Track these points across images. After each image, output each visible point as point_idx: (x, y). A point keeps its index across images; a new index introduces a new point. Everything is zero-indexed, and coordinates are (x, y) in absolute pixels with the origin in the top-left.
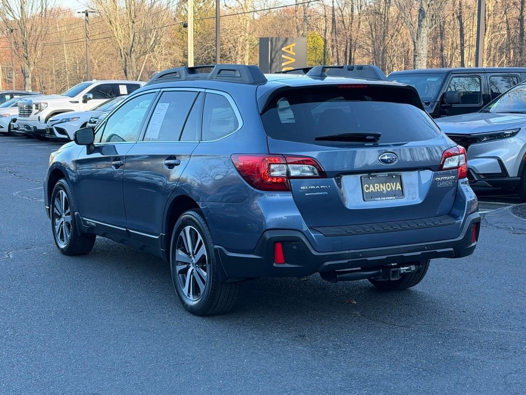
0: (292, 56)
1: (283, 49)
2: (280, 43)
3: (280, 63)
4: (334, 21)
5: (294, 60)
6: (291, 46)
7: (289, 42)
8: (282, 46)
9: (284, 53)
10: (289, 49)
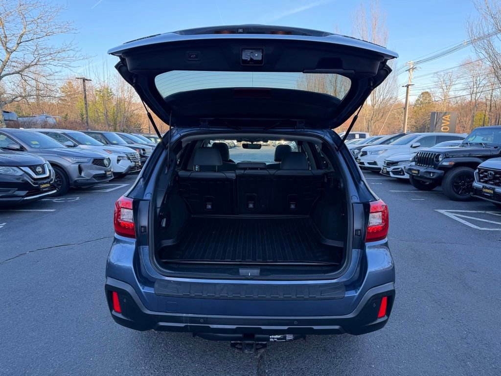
1: (443, 118)
2: (442, 115)
3: (441, 124)
4: (491, 106)
5: (449, 123)
6: (448, 116)
7: (447, 114)
8: (443, 116)
9: (444, 119)
10: (447, 118)
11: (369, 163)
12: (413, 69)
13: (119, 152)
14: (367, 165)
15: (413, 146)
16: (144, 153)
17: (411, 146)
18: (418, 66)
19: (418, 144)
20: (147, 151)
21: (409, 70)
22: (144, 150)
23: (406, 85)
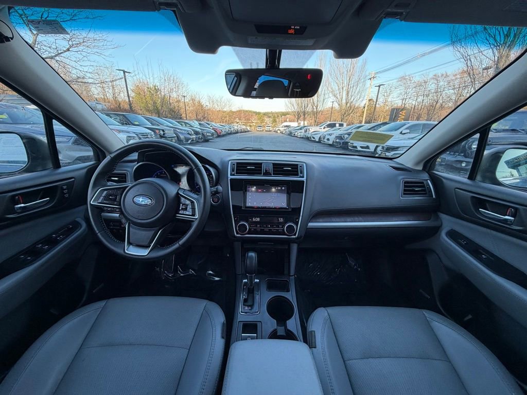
0: (403, 115)
2: (401, 110)
5: (404, 117)
6: (404, 112)
7: (403, 110)
9: (401, 114)
11: (362, 147)
12: (374, 77)
13: (128, 132)
14: (359, 149)
15: (403, 132)
16: (164, 134)
17: (401, 133)
18: (377, 75)
19: (408, 131)
20: (166, 132)
21: (370, 79)
22: (163, 131)
23: (378, 85)
